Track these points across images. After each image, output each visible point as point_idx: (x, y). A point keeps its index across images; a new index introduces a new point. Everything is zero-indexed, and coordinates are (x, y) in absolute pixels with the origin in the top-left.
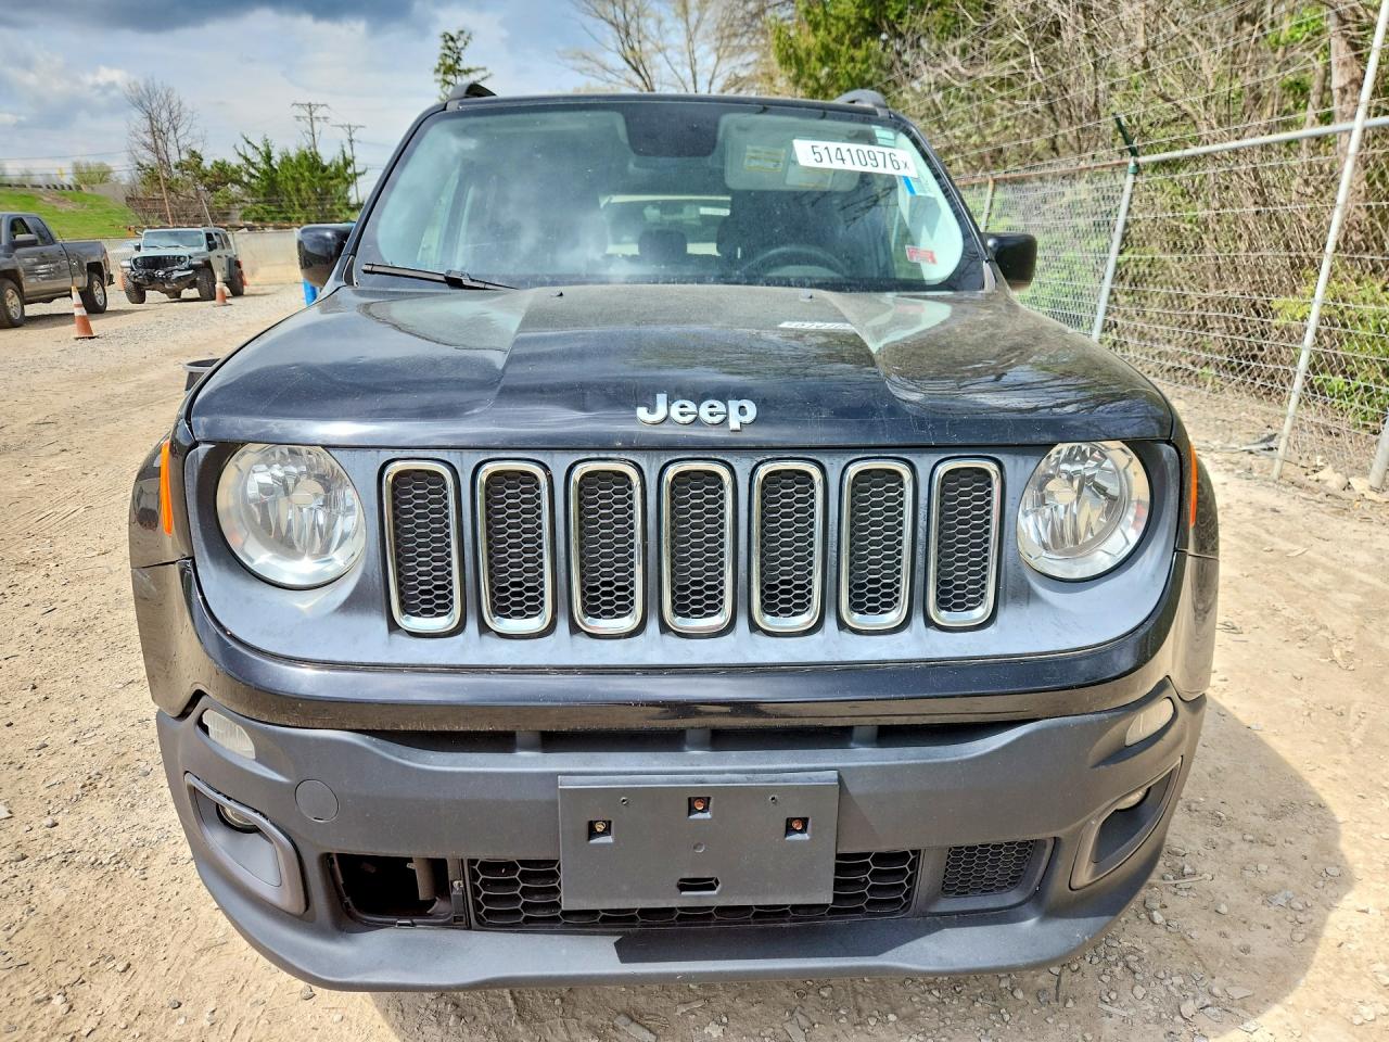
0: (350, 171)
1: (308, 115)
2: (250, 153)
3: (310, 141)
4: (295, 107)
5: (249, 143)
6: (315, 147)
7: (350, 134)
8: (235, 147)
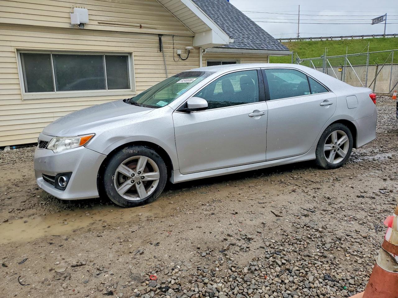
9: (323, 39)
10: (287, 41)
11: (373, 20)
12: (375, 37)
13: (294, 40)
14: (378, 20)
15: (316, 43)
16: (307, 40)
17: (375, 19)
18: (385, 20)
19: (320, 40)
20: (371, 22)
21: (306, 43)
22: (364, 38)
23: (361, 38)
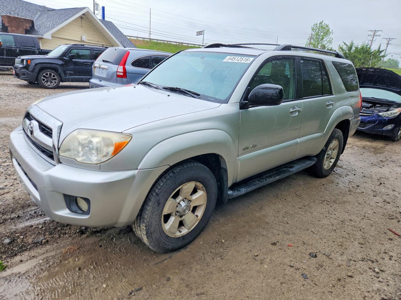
0: (381, 54)
1: (373, 34)
2: (344, 47)
3: (370, 42)
4: (370, 32)
5: (345, 44)
6: (371, 45)
7: (389, 42)
8: (339, 45)
9: (165, 42)
10: (142, 39)
11: (197, 32)
12: (195, 46)
13: (146, 40)
14: (200, 33)
15: (160, 44)
16: (155, 41)
17: (198, 32)
18: (203, 34)
19: (163, 42)
20: (196, 34)
21: (154, 42)
22: (189, 45)
23: (187, 45)
